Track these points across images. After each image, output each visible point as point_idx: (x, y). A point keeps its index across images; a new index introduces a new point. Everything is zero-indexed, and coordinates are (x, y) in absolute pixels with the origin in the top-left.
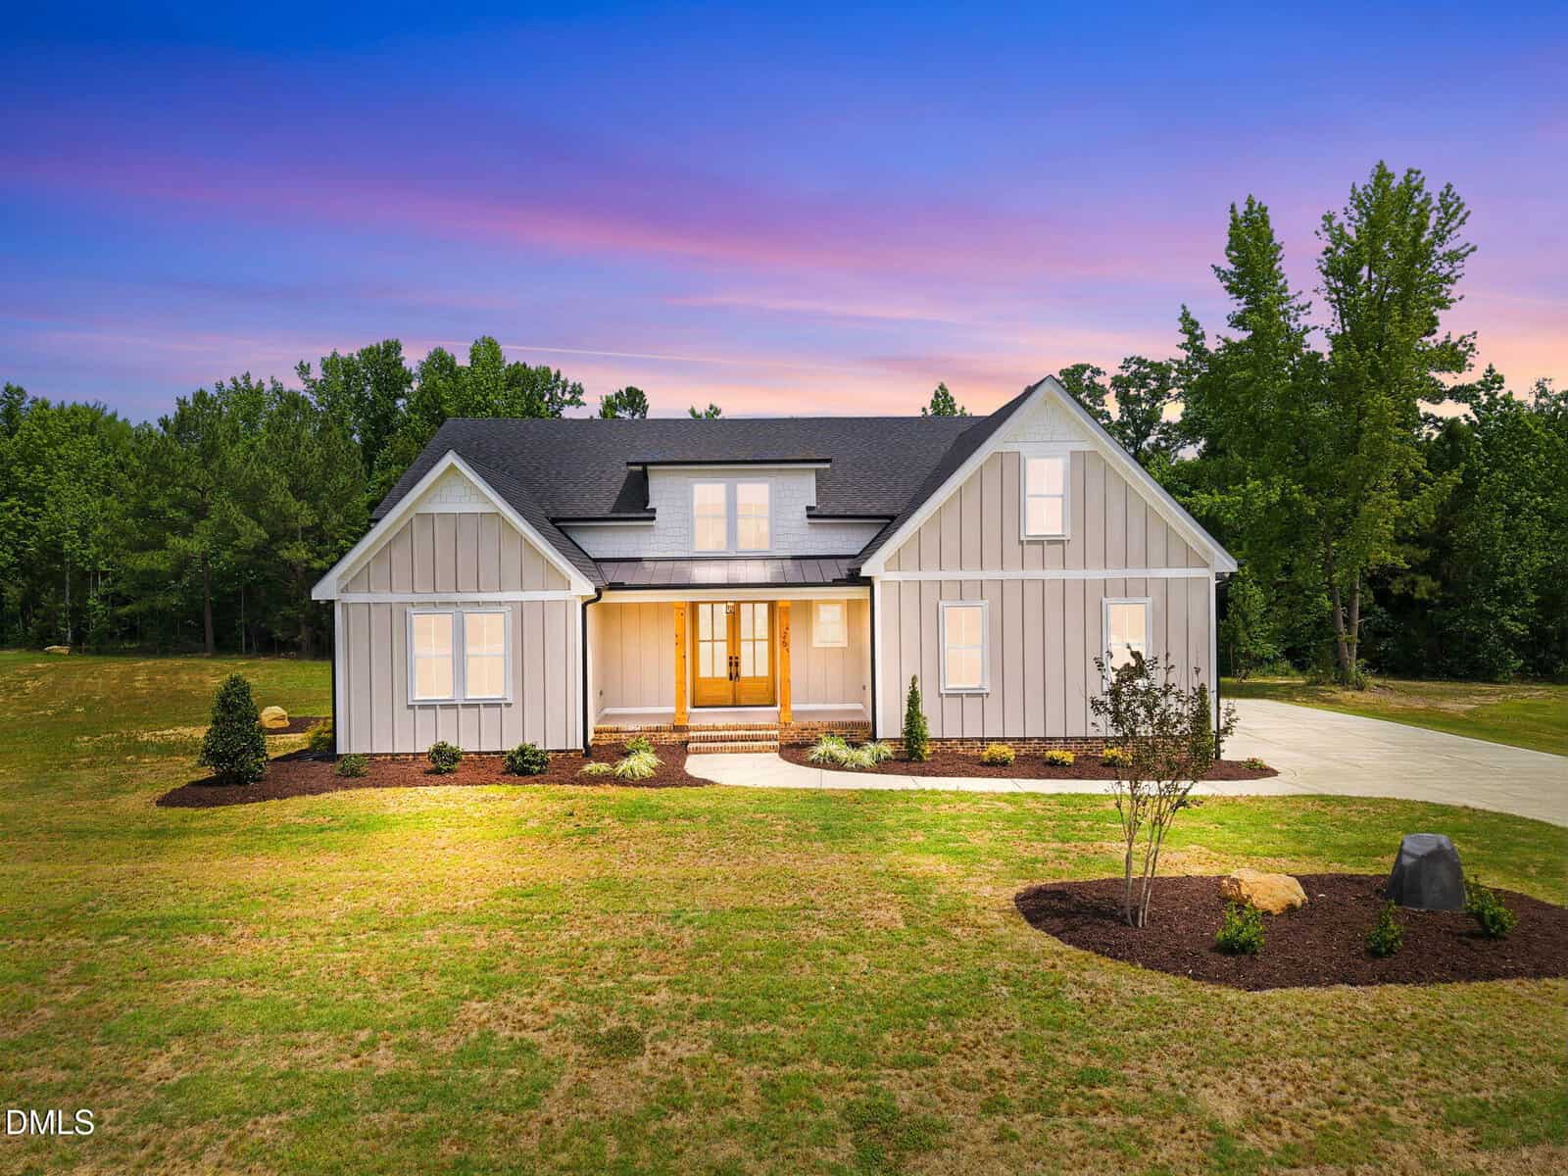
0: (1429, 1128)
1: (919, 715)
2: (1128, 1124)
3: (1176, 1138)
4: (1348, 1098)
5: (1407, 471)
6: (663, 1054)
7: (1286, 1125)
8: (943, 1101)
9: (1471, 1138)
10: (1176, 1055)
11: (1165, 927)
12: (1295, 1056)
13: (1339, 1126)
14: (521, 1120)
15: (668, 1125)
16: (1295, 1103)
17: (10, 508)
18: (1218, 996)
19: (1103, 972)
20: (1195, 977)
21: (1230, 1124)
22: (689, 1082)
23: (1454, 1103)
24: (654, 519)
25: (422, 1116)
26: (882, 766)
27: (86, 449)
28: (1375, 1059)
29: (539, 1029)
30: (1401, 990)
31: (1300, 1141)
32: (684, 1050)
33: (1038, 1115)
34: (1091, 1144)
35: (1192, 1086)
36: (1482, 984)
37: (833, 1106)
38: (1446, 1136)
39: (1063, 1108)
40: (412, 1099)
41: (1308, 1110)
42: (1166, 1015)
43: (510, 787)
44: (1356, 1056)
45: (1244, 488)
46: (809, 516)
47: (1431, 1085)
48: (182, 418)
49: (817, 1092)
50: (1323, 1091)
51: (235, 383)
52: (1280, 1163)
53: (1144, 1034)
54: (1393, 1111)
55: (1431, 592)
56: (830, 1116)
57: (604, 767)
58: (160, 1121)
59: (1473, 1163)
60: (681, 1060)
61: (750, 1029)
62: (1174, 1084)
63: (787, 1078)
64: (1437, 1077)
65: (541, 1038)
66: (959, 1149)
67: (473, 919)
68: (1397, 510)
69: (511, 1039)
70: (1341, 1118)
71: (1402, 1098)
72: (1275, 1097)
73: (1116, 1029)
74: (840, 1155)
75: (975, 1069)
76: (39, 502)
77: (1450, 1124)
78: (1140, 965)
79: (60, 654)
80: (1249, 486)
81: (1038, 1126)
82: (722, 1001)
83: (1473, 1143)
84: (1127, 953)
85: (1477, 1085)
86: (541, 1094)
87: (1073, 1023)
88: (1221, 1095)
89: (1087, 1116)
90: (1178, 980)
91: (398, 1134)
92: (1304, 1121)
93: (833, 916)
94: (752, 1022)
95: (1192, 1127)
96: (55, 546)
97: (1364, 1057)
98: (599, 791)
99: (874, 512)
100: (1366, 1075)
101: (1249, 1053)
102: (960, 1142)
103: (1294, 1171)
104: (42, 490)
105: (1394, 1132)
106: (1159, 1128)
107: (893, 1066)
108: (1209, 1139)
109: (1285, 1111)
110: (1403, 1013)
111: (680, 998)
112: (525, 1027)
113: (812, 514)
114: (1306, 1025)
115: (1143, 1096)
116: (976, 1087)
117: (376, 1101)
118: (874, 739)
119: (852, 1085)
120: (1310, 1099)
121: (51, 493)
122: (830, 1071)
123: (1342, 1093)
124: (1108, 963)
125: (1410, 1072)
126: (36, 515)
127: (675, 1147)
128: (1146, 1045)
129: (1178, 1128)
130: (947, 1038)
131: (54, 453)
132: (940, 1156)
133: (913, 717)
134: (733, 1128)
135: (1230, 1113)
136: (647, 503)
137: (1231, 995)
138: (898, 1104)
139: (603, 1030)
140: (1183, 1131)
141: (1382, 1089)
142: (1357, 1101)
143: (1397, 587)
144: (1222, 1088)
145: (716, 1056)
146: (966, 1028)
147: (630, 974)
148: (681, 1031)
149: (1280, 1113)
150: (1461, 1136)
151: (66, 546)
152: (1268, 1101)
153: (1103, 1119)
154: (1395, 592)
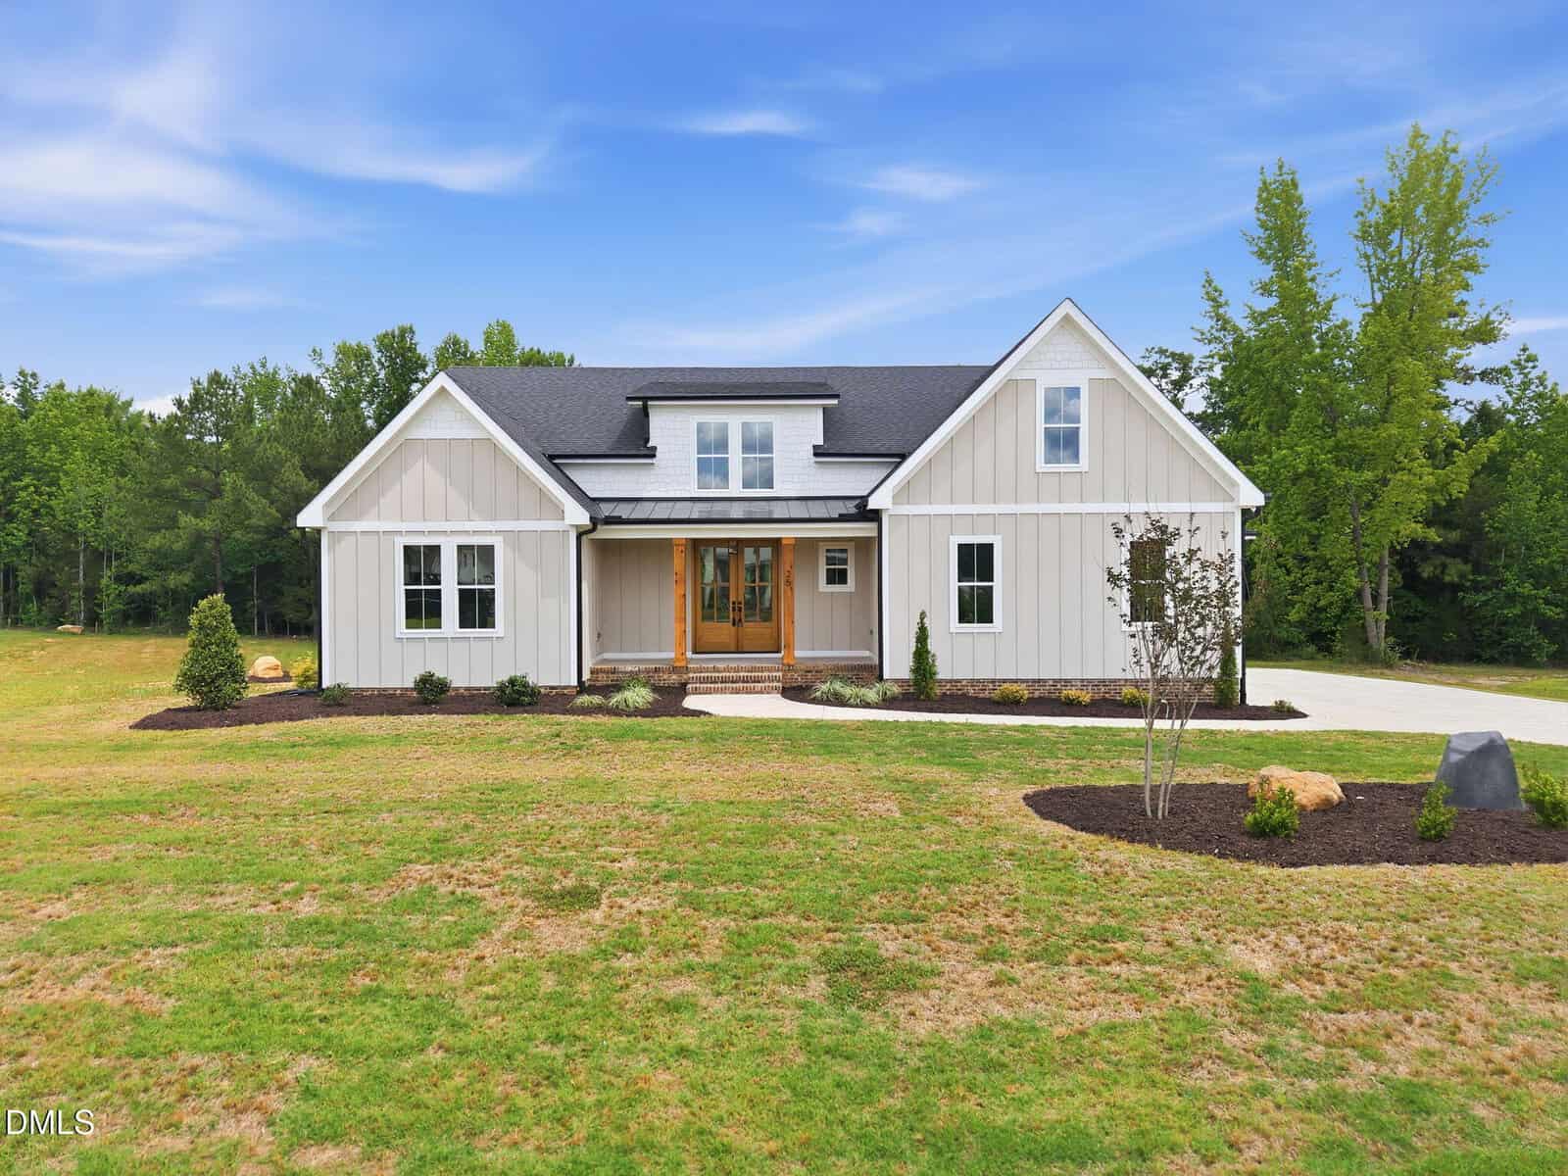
0: (1497, 980)
1: (928, 652)
2: (1146, 973)
3: (1201, 985)
4: (1402, 954)
5: (1439, 441)
6: (621, 907)
7: (1329, 977)
8: (933, 950)
9: (1547, 990)
10: (1200, 917)
11: (1188, 818)
12: (1338, 920)
13: (1394, 978)
14: (449, 957)
15: (616, 964)
16: (1340, 957)
17: (26, 487)
18: (1247, 870)
19: (1121, 852)
20: (1221, 856)
21: (1264, 975)
22: (646, 930)
23: (1524, 960)
24: (654, 456)
25: (335, 951)
26: (888, 703)
27: (101, 431)
28: (1430, 923)
29: (486, 886)
30: (1455, 869)
31: (1348, 991)
32: (644, 904)
33: (1042, 963)
34: (1102, 988)
35: (1219, 942)
36: (1547, 865)
37: (806, 953)
38: (1518, 989)
39: (1071, 958)
40: (331, 938)
41: (1354, 963)
42: (1189, 885)
43: (497, 716)
44: (1407, 921)
45: (1270, 457)
46: (816, 455)
47: (1496, 945)
48: (196, 398)
49: (789, 941)
50: (1371, 949)
51: (253, 367)
52: (1325, 1009)
53: (1165, 900)
54: (1454, 967)
55: (1462, 576)
56: (802, 961)
57: (597, 699)
58: (38, 950)
59: (1552, 1012)
60: (640, 912)
61: (721, 889)
62: (1199, 940)
63: (757, 929)
64: (1502, 938)
65: (487, 892)
66: (949, 991)
67: (435, 806)
68: (1430, 480)
69: (453, 893)
70: (1395, 971)
71: (1464, 955)
72: (1315, 954)
73: (1133, 895)
74: (811, 993)
75: (975, 925)
76: (54, 483)
77: (1522, 979)
78: (1160, 846)
79: (74, 634)
80: (1275, 457)
81: (1042, 972)
82: (694, 867)
83: (1551, 994)
84: (1146, 837)
85: (1548, 946)
86: (477, 936)
87: (1085, 890)
88: (1253, 951)
89: (1098, 965)
90: (1203, 858)
91: (305, 965)
92: (1350, 973)
93: (822, 808)
94: (724, 884)
95: (1220, 976)
96: (70, 526)
97: (1416, 921)
98: (590, 720)
99: (883, 450)
100: (1421, 936)
101: (1284, 916)
102: (950, 985)
103: (1340, 1016)
104: (56, 470)
105: (1456, 984)
106: (1182, 977)
107: (878, 921)
108: (1240, 986)
109: (1329, 964)
110: (1456, 887)
111: (646, 865)
112: (470, 884)
113: (818, 452)
114: (1348, 894)
115: (1162, 950)
116: (973, 939)
117: (287, 939)
118: (881, 678)
119: (831, 935)
120: (1357, 956)
121: (66, 474)
122: (805, 924)
123: (1394, 950)
124: (1123, 845)
125: (1472, 934)
126: (50, 495)
127: (620, 982)
128: (1167, 908)
129: (1204, 976)
130: (942, 900)
131: (70, 433)
132: (926, 996)
133: (922, 655)
134: (691, 968)
135: (1264, 965)
136: (647, 440)
137: (1262, 870)
138: (882, 952)
139: (556, 887)
140: (1209, 979)
141: (1439, 947)
142: (1410, 958)
143: (1426, 571)
144: (1256, 945)
145: (679, 910)
146: (963, 893)
147: (596, 846)
148: (645, 889)
149: (1323, 966)
150: (1533, 988)
151: (80, 525)
152: (1308, 956)
153: (1115, 968)
154: (1425, 575)
